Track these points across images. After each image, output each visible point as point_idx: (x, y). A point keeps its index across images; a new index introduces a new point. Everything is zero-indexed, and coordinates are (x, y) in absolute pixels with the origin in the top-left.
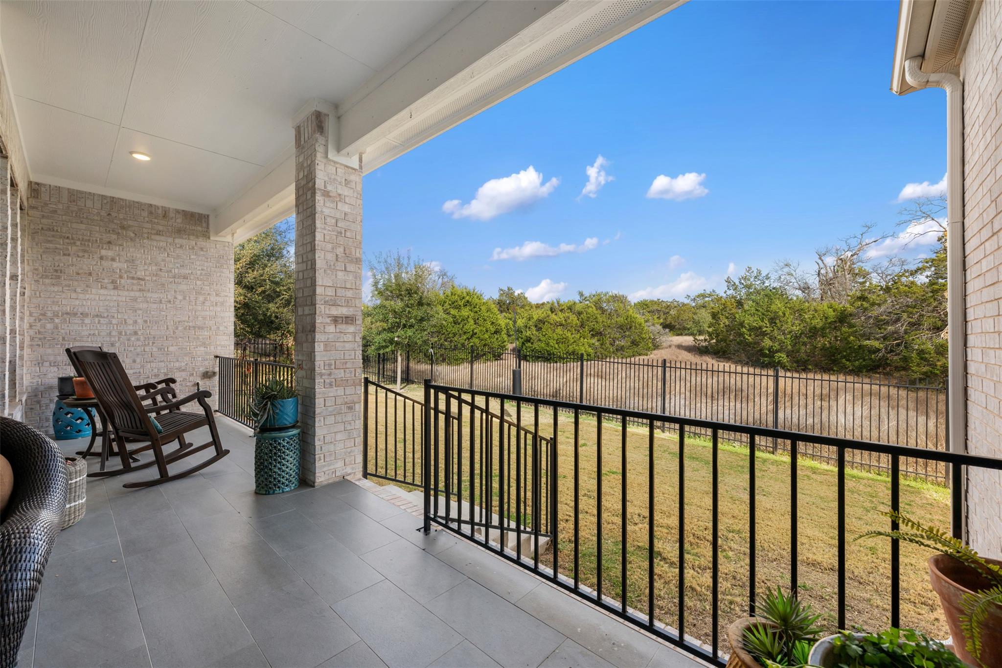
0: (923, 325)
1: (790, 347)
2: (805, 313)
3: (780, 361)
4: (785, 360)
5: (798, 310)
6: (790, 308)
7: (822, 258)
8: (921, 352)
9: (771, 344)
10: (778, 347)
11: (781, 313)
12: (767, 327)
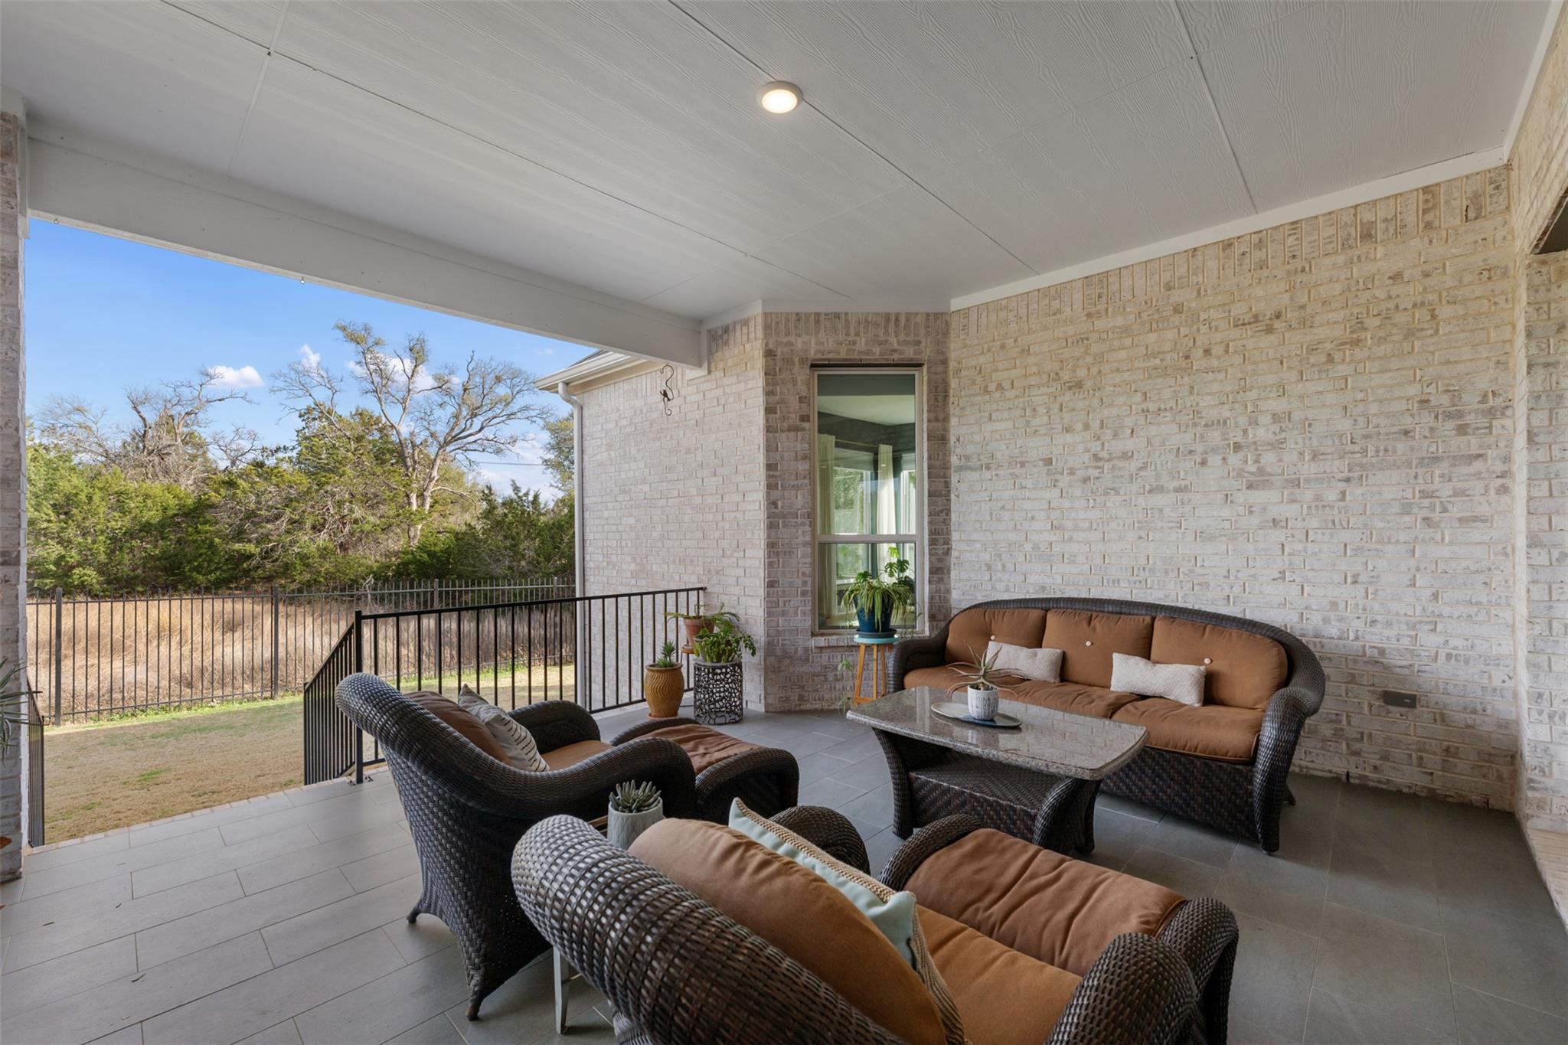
0: (305, 523)
1: (103, 558)
2: (131, 498)
3: (83, 581)
4: (94, 581)
5: (116, 493)
6: (100, 489)
7: (140, 408)
8: (303, 557)
9: (63, 553)
10: (78, 558)
11: (83, 497)
12: (49, 521)
